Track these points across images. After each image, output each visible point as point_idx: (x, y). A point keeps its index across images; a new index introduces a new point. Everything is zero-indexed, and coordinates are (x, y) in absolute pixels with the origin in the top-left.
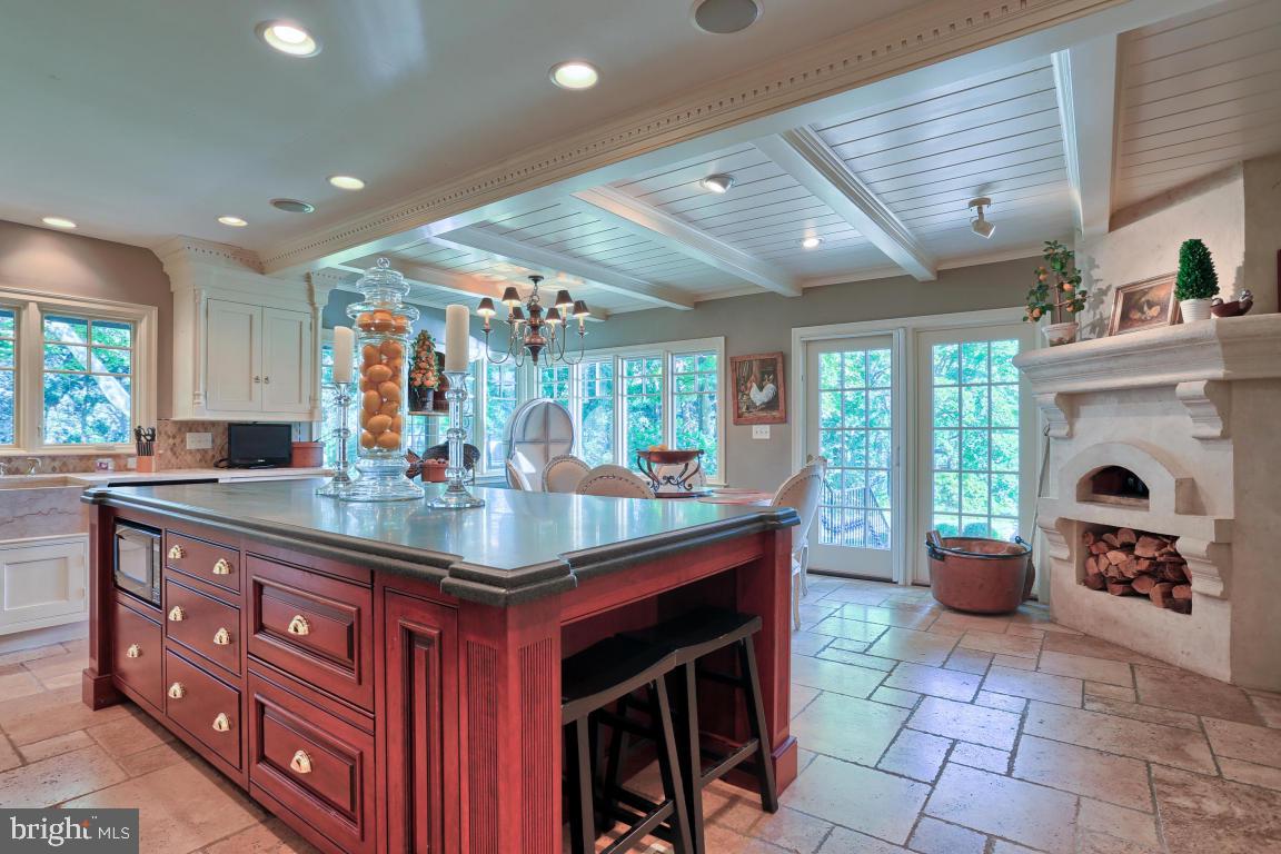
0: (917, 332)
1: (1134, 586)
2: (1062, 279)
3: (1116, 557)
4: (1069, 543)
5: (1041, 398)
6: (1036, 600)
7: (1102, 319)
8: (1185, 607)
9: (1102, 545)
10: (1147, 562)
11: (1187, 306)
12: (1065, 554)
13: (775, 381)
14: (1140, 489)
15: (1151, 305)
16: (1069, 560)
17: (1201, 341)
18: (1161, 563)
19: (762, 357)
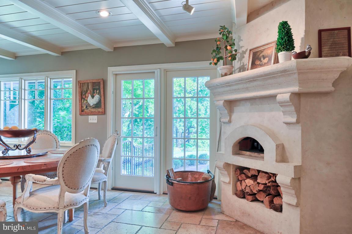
0: (166, 71)
1: (257, 196)
2: (227, 44)
3: (249, 182)
4: (229, 175)
5: (217, 103)
6: (216, 199)
7: (243, 65)
8: (279, 209)
9: (243, 176)
10: (263, 186)
11: (282, 55)
12: (227, 180)
13: (99, 94)
14: (259, 148)
15: (264, 57)
16: (229, 183)
17: (289, 71)
18: (269, 187)
19: (93, 81)
